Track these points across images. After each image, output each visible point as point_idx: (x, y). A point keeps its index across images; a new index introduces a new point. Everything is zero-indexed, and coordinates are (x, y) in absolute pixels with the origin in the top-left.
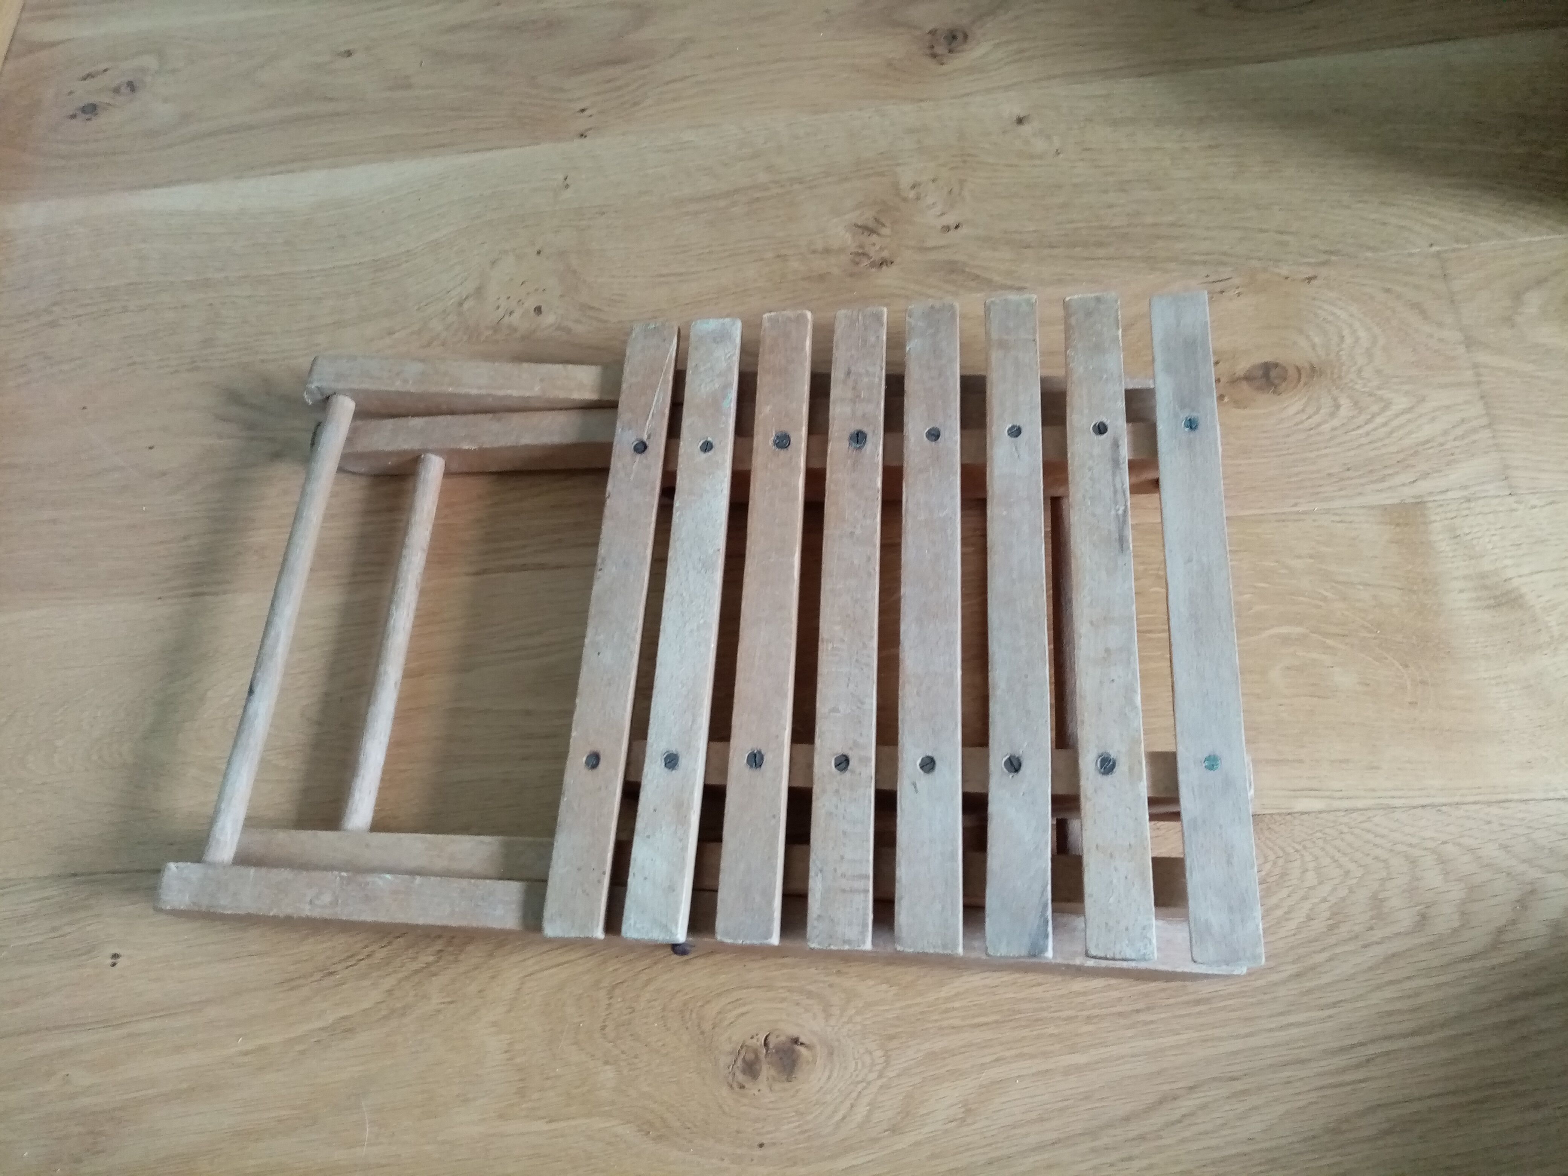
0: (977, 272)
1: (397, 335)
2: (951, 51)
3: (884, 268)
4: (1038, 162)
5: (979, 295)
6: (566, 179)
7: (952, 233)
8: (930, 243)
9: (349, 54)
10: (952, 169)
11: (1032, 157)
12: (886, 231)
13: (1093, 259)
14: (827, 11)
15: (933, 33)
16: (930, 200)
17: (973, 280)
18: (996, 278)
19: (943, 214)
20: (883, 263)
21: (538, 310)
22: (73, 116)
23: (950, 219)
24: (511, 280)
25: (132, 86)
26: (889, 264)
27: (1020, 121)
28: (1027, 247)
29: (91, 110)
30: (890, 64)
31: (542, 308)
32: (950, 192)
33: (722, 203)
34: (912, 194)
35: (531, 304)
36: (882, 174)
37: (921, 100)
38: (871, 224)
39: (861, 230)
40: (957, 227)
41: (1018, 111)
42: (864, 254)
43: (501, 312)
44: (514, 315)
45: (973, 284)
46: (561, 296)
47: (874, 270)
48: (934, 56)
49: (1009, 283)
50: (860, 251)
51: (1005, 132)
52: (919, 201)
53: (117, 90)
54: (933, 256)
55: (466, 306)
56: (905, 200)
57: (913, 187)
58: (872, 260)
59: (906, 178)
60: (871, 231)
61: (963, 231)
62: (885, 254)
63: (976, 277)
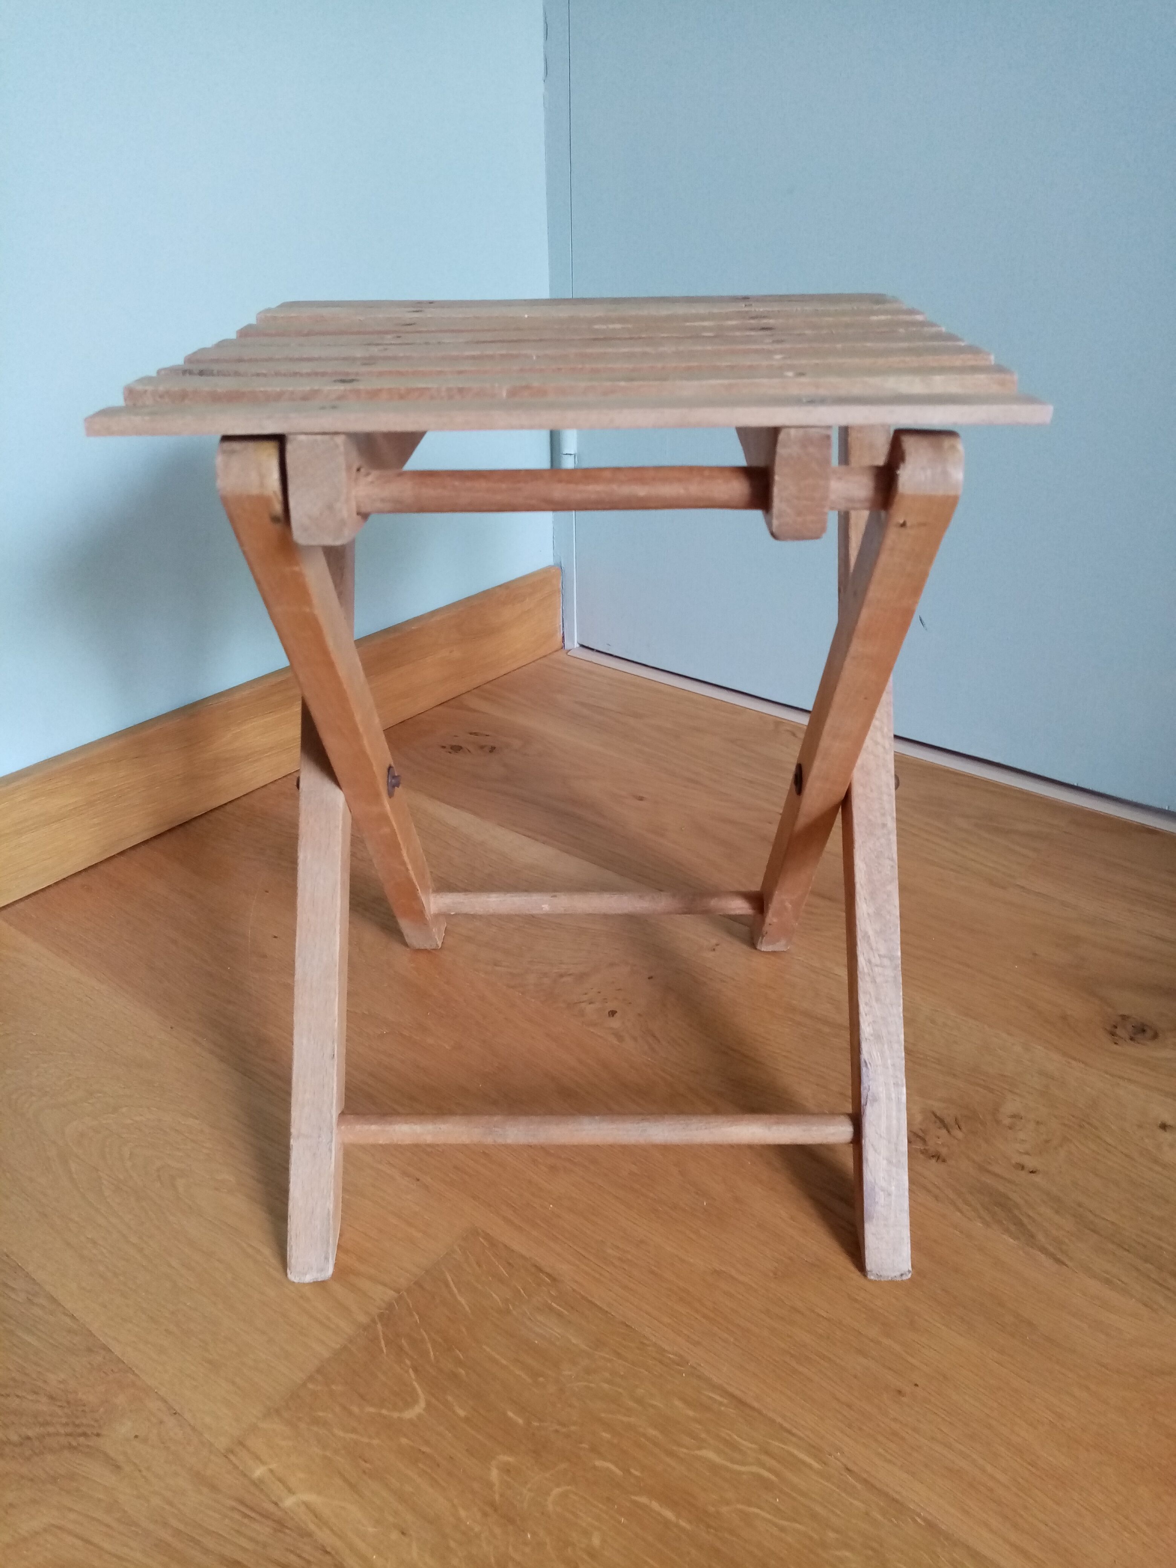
0: (1025, 1220)
1: (497, 968)
2: (1132, 1039)
3: (933, 1161)
4: (1158, 1168)
5: (1011, 1240)
6: (717, 945)
7: (1023, 1174)
8: (996, 1169)
9: (641, 799)
10: (1065, 1125)
11: (1156, 1161)
12: (959, 1134)
13: (1161, 1285)
14: (1035, 954)
15: (1124, 1017)
16: (1021, 1135)
17: (1015, 1224)
18: (1041, 1237)
19: (1027, 1153)
20: (937, 1157)
21: (613, 1013)
22: (444, 747)
23: (1030, 1162)
24: (613, 982)
25: (493, 749)
26: (940, 1160)
27: (1164, 1127)
28: (1094, 1231)
29: (457, 749)
30: (1064, 1018)
31: (616, 1014)
32: (1047, 1141)
33: (826, 1029)
34: (1007, 1121)
35: (611, 1006)
36: (991, 1091)
37: (1075, 1059)
38: (949, 1120)
39: (933, 1118)
40: (1032, 1172)
41: (1167, 1118)
42: (924, 1140)
43: (585, 998)
44: (591, 1006)
45: (1013, 1228)
46: (640, 1015)
47: (921, 1156)
48: (1113, 1034)
49: (1051, 1249)
50: (921, 1134)
51: (1140, 1126)
52: (1010, 1131)
53: (482, 747)
54: (989, 1180)
55: (564, 979)
56: (998, 1122)
57: (1014, 1116)
58: (927, 1148)
59: (1011, 1106)
60: (943, 1124)
61: (1036, 1178)
62: (944, 1151)
63: (1020, 1224)
